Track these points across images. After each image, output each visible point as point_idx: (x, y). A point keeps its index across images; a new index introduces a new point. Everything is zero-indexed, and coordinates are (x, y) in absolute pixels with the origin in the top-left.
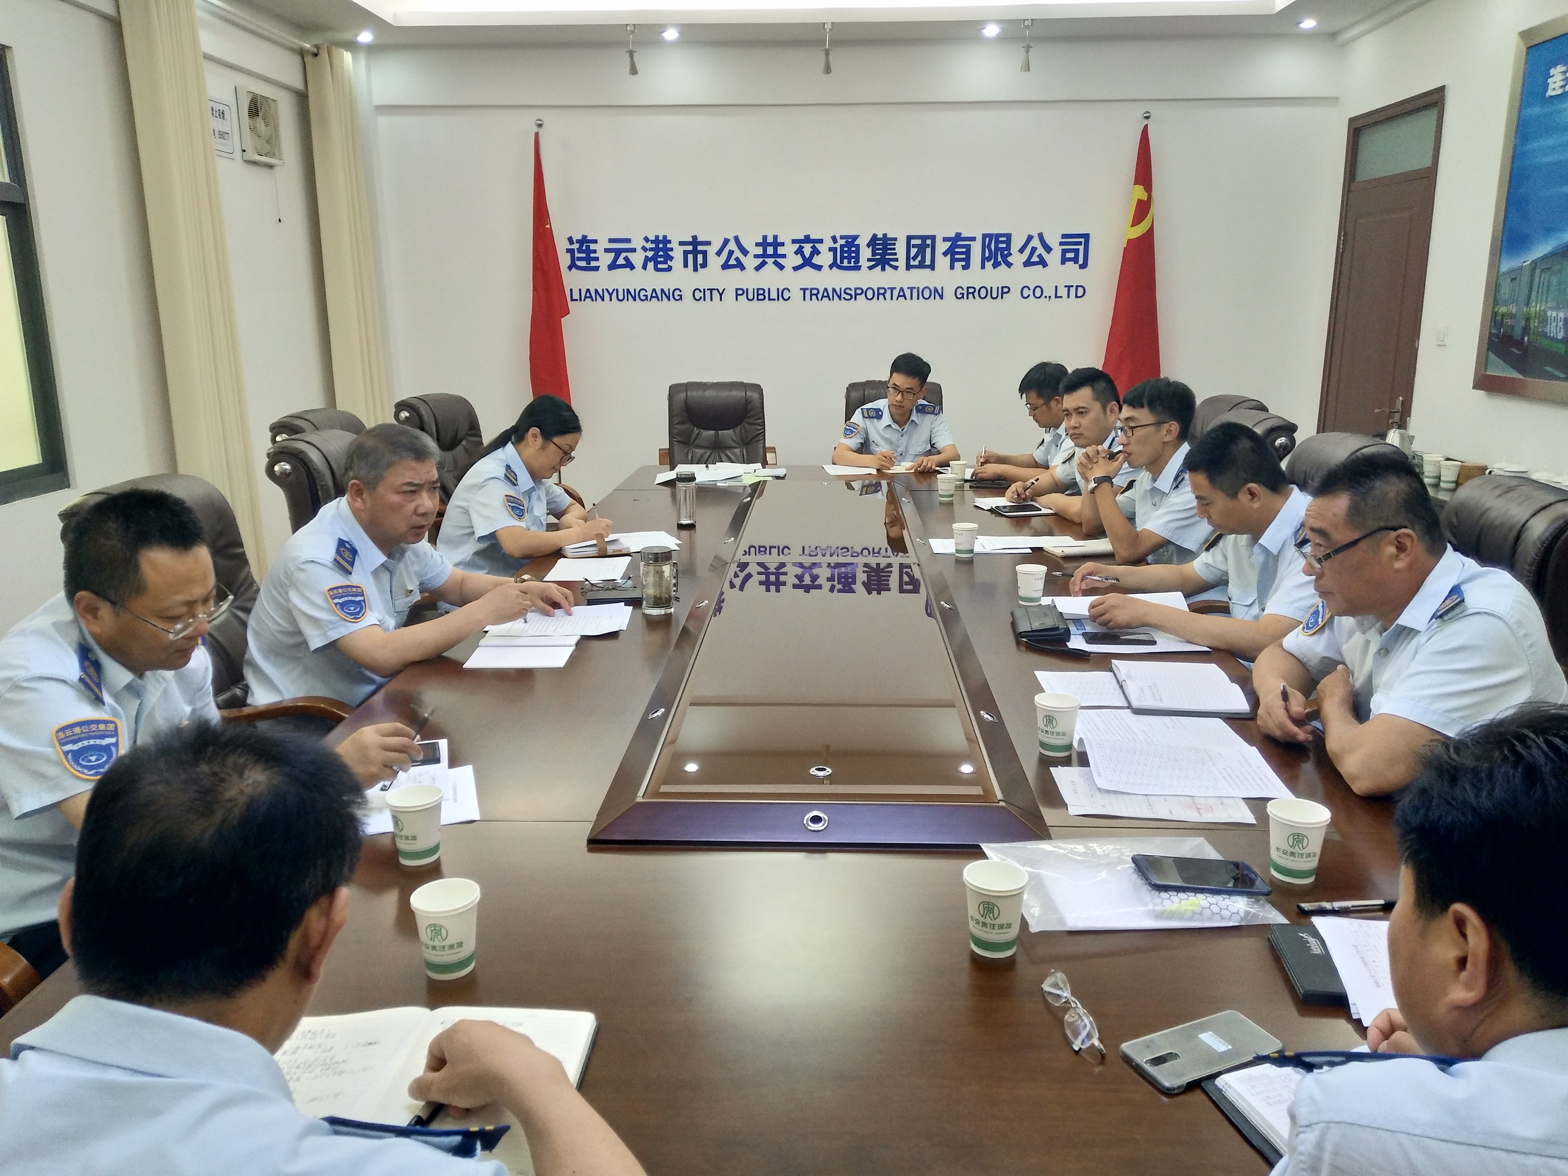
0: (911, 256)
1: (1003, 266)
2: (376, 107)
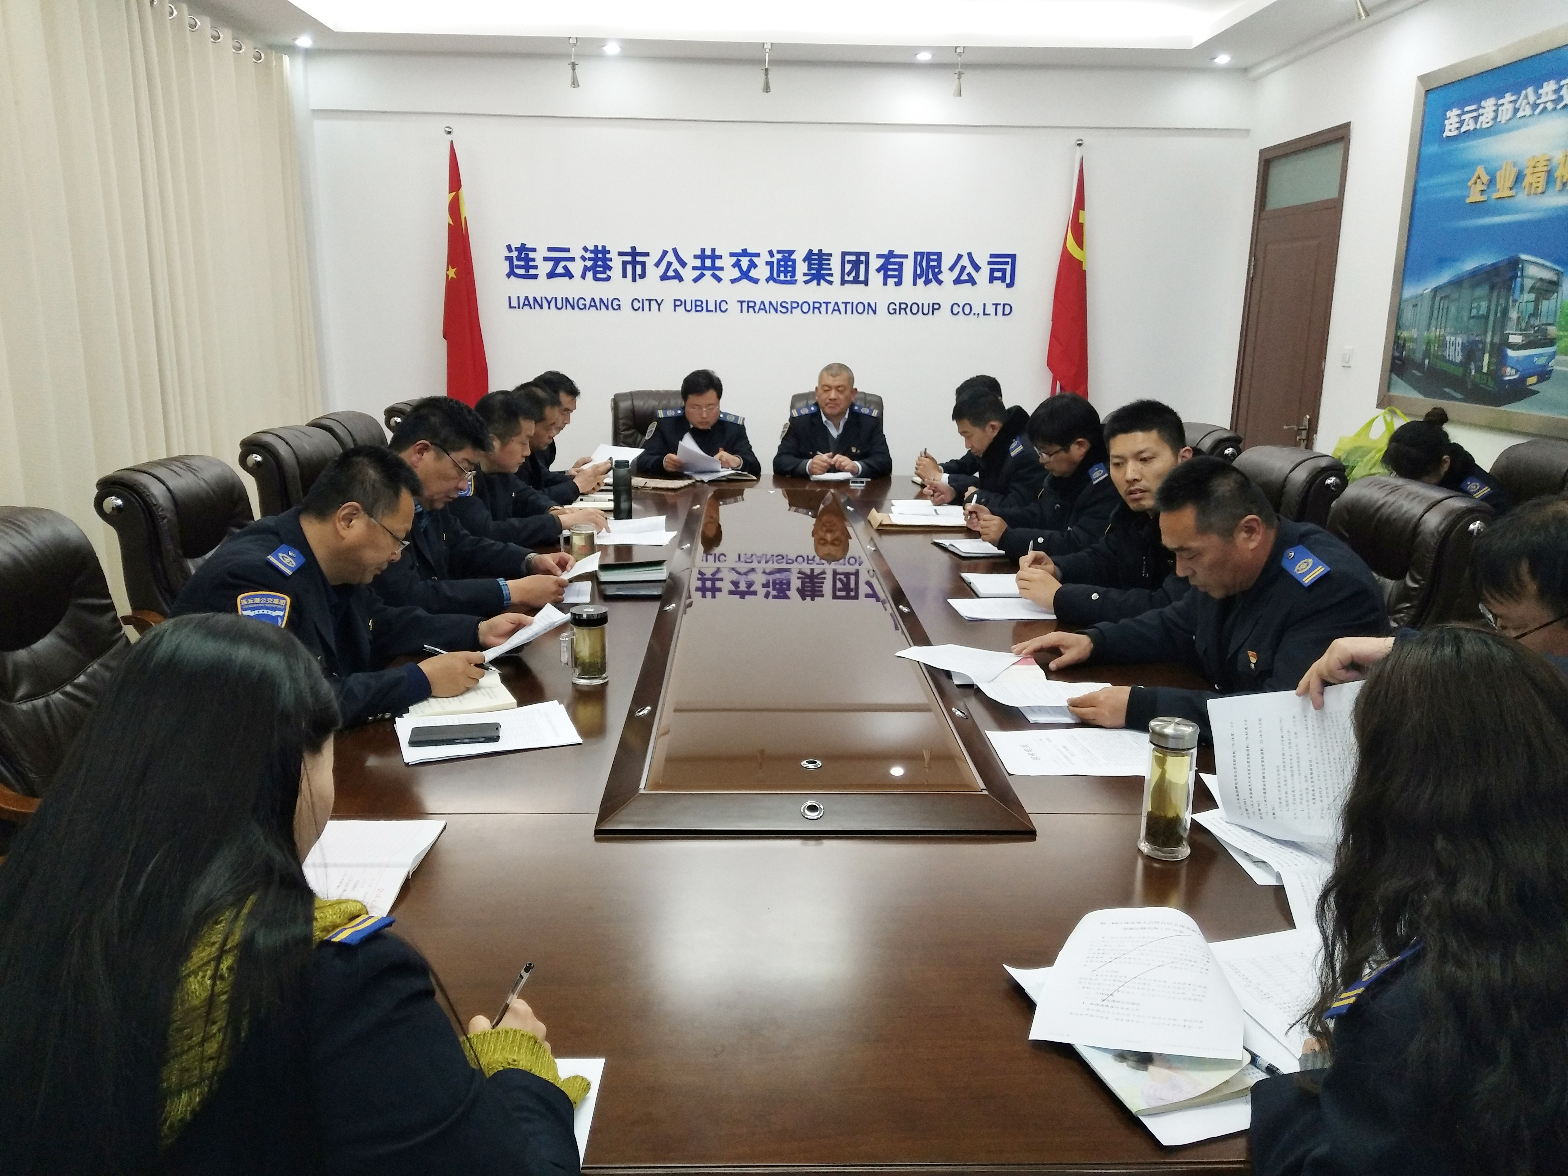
0: (847, 270)
1: (934, 283)
2: (314, 111)
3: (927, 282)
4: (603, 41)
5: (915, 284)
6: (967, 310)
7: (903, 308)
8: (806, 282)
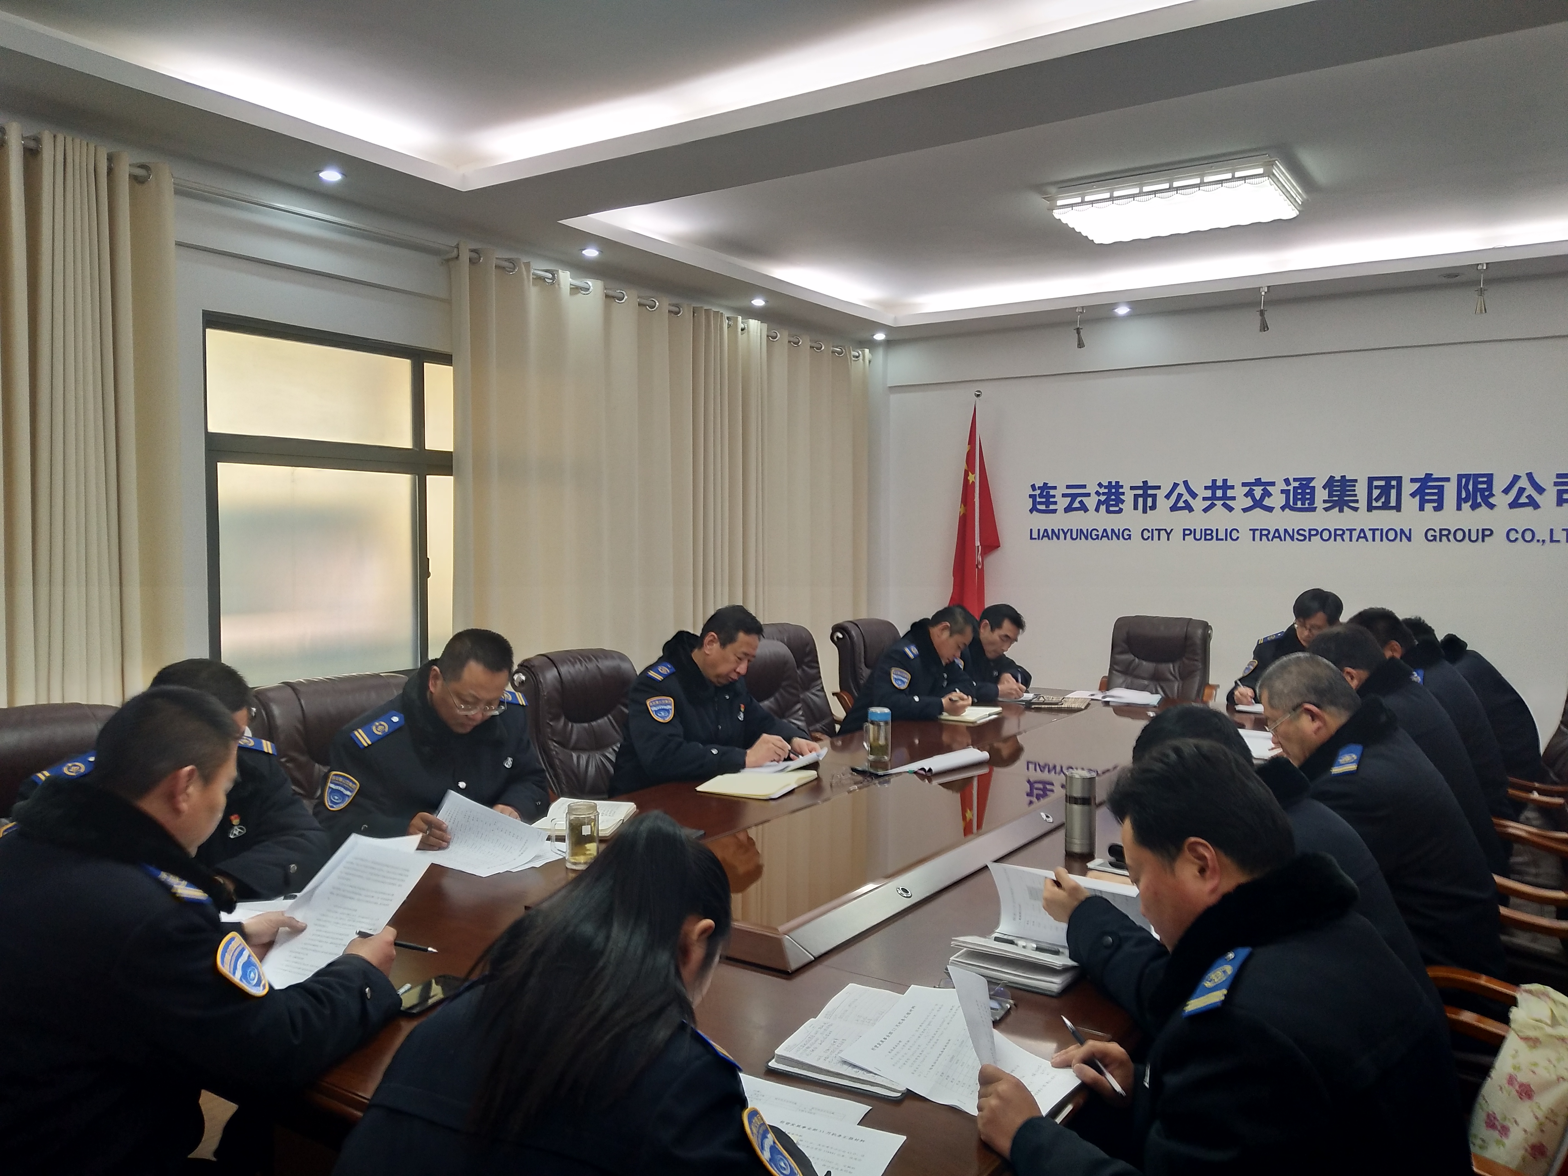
0: (1374, 497)
1: (1484, 509)
2: (890, 387)
3: (1475, 506)
4: (1114, 305)
5: (1459, 508)
6: (1528, 536)
7: (1444, 534)
8: (1326, 509)
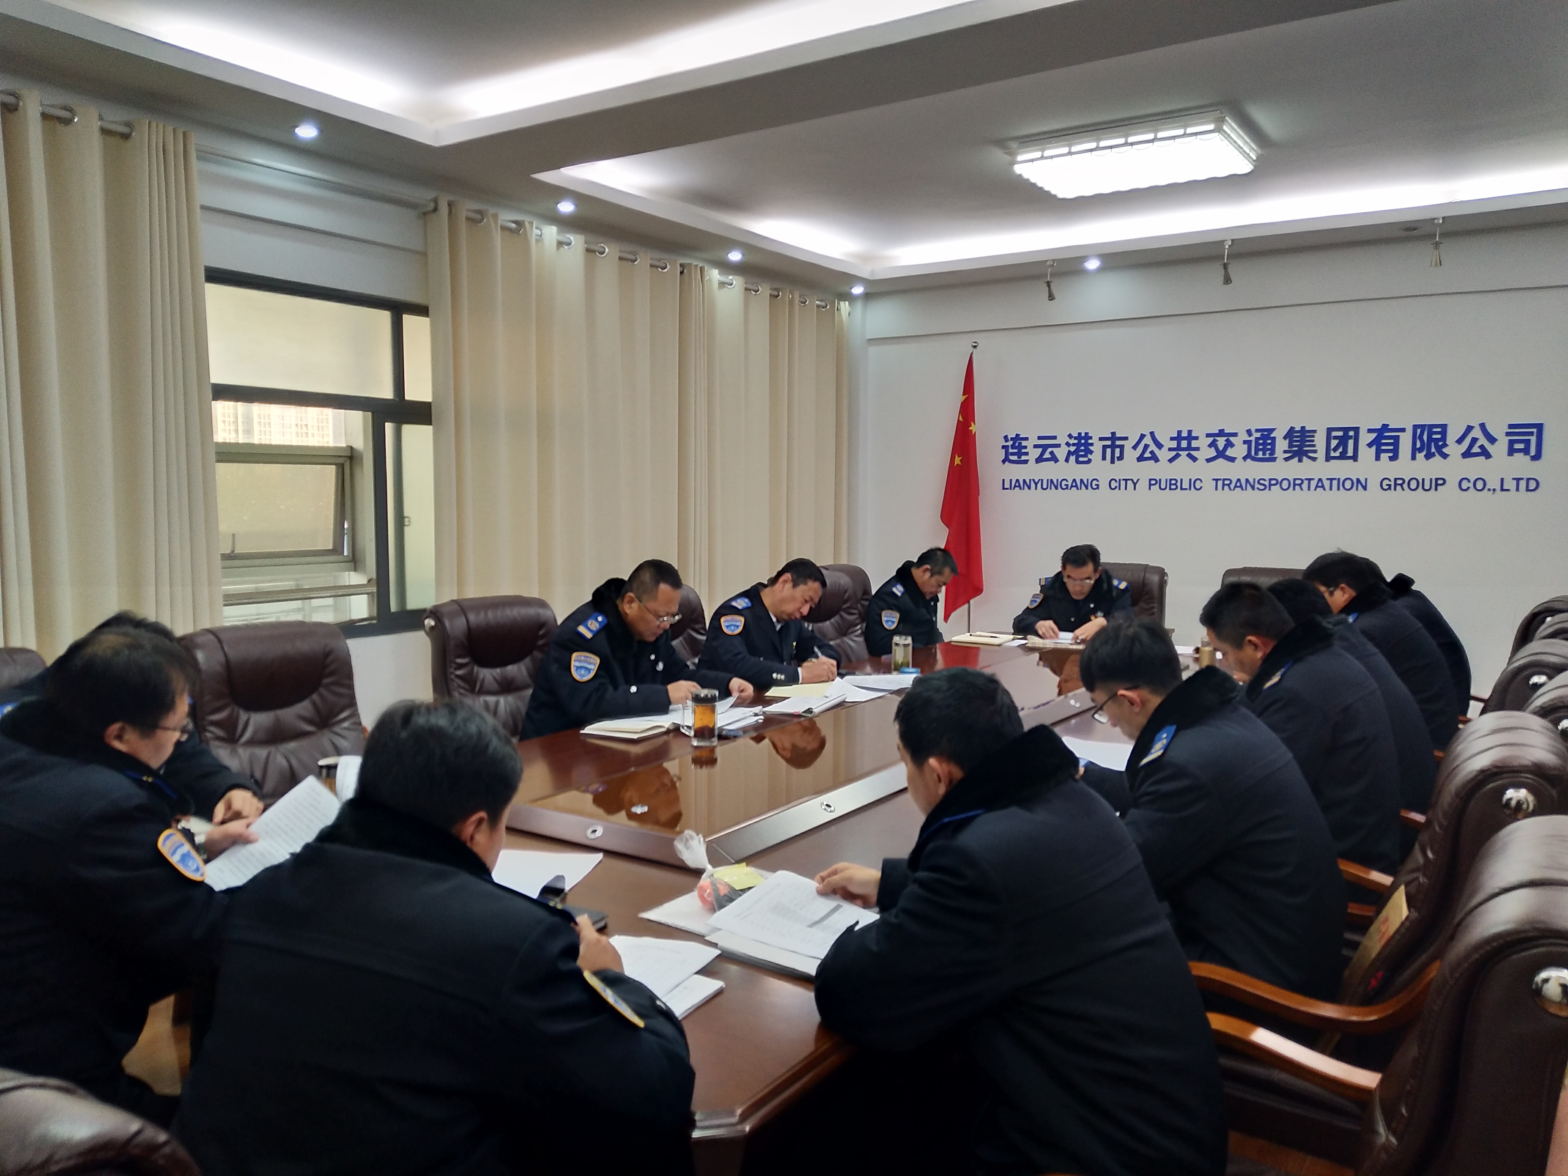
0: (1332, 447)
1: (1438, 456)
2: (869, 340)
3: (1429, 456)
4: (1083, 259)
5: (1414, 458)
6: (1480, 485)
7: (1399, 483)
8: (1286, 459)
